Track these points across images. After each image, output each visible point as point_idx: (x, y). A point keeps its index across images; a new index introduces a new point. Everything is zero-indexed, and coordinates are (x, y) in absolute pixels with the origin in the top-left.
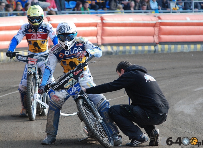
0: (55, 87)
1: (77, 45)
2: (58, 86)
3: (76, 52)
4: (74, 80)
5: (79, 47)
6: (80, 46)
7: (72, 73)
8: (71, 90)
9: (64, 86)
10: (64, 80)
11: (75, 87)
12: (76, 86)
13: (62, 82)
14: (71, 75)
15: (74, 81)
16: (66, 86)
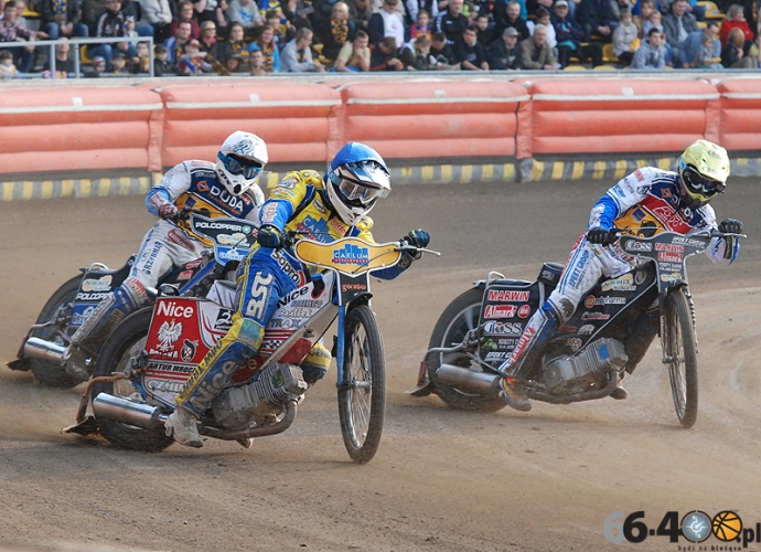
0: (198, 224)
2: (207, 226)
4: (246, 240)
5: (241, 202)
6: (244, 202)
8: (225, 251)
9: (218, 236)
10: (227, 227)
11: (236, 253)
12: (240, 252)
13: (222, 226)
14: (247, 229)
16: (222, 238)
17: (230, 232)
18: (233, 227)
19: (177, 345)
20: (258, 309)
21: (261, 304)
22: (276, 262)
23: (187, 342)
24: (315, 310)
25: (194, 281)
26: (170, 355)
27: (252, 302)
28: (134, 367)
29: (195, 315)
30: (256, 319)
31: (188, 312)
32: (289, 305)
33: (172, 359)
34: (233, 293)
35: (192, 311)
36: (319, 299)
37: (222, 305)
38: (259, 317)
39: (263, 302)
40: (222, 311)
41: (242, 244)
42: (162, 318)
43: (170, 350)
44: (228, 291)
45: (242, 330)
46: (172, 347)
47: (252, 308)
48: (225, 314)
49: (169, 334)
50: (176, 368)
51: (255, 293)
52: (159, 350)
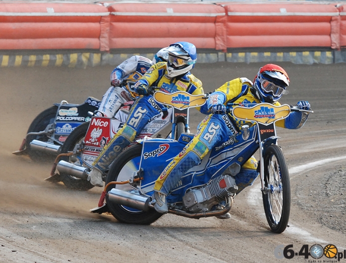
19: (99, 139)
20: (135, 123)
21: (137, 121)
22: (150, 104)
23: (103, 138)
24: (163, 125)
26: (95, 144)
27: (133, 119)
28: (78, 149)
29: (109, 125)
30: (133, 127)
31: (106, 124)
32: (152, 122)
33: (96, 146)
34: (127, 115)
35: (107, 124)
36: (165, 119)
37: (121, 121)
38: (135, 126)
39: (138, 120)
40: (121, 124)
42: (94, 126)
43: (95, 142)
44: (125, 114)
45: (124, 131)
46: (96, 140)
47: (132, 122)
48: (122, 125)
49: (96, 134)
50: (97, 150)
51: (135, 115)
52: (90, 141)
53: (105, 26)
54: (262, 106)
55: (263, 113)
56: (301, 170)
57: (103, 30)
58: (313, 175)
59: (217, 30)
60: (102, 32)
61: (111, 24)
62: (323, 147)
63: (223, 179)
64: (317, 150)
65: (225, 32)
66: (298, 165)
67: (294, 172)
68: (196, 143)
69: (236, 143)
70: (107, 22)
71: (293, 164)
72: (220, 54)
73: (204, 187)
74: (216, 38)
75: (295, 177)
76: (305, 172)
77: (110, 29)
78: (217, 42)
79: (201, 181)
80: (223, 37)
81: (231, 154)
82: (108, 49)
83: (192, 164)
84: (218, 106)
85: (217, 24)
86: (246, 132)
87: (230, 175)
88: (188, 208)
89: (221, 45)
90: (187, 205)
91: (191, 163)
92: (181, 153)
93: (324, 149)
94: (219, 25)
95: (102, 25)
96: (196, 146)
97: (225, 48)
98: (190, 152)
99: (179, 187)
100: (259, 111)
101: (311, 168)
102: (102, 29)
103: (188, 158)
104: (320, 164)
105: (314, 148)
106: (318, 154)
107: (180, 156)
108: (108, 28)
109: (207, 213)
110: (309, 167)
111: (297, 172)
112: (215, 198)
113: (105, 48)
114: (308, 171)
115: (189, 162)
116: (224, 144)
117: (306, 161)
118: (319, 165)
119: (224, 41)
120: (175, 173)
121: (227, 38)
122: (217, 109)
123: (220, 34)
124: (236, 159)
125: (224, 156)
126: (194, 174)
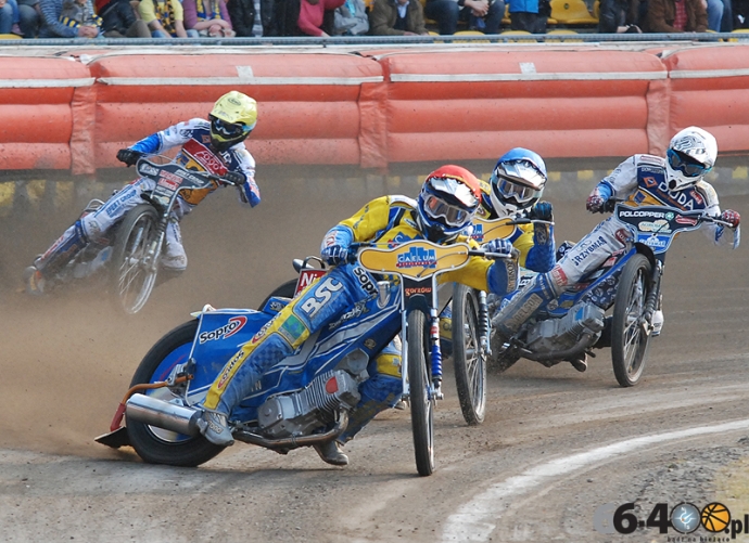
0: (622, 214)
1: (692, 194)
2: (630, 214)
3: (679, 201)
4: (668, 226)
5: (691, 201)
6: (694, 201)
7: (676, 213)
8: (646, 238)
9: (640, 224)
10: (650, 214)
11: (657, 240)
12: (660, 239)
13: (645, 214)
14: (670, 216)
15: (666, 229)
16: (644, 226)
17: (652, 219)
18: (655, 215)
25: (616, 266)
41: (663, 230)
53: (82, 114)
54: (413, 246)
55: (413, 258)
56: (576, 467)
57: (80, 123)
58: (605, 478)
59: (363, 118)
60: (76, 127)
61: (98, 107)
62: (629, 409)
63: (334, 378)
64: (616, 415)
65: (383, 124)
66: (568, 454)
67: (558, 472)
68: (285, 318)
69: (364, 315)
70: (90, 102)
71: (555, 451)
72: (371, 177)
73: (298, 392)
74: (361, 139)
75: (559, 483)
76: (585, 471)
77: (98, 121)
78: (365, 149)
79: (296, 382)
80: (378, 136)
81: (353, 333)
82: (90, 171)
83: (276, 357)
84: (333, 248)
85: (362, 104)
86: (383, 293)
87: (348, 371)
88: (265, 429)
89: (373, 155)
90: (264, 423)
91: (273, 355)
92: (257, 337)
93: (633, 412)
94: (367, 106)
95: (75, 109)
96: (286, 323)
97: (385, 165)
98: (274, 335)
99: (256, 392)
100: (407, 255)
101: (601, 461)
102: (75, 120)
103: (270, 345)
104: (623, 451)
105: (608, 411)
106: (618, 425)
107: (255, 341)
108: (91, 118)
109: (297, 439)
110: (595, 459)
111: (565, 471)
112: (316, 411)
113: (85, 166)
114: (592, 468)
115: (270, 352)
116: (345, 316)
117: (587, 443)
118: (620, 454)
119: (380, 146)
120: (244, 374)
121: (389, 138)
122: (332, 254)
123: (372, 129)
124: (362, 341)
125: (341, 336)
126: (284, 369)
